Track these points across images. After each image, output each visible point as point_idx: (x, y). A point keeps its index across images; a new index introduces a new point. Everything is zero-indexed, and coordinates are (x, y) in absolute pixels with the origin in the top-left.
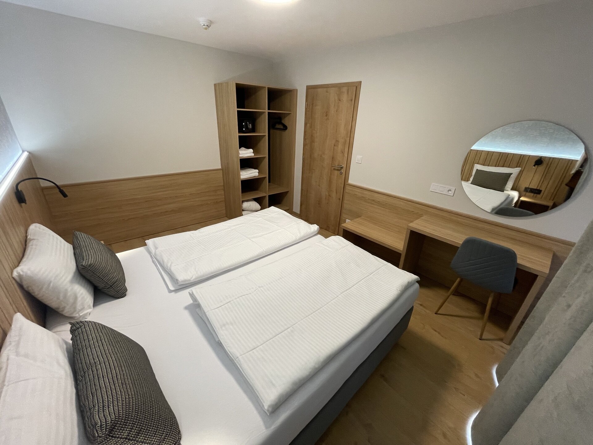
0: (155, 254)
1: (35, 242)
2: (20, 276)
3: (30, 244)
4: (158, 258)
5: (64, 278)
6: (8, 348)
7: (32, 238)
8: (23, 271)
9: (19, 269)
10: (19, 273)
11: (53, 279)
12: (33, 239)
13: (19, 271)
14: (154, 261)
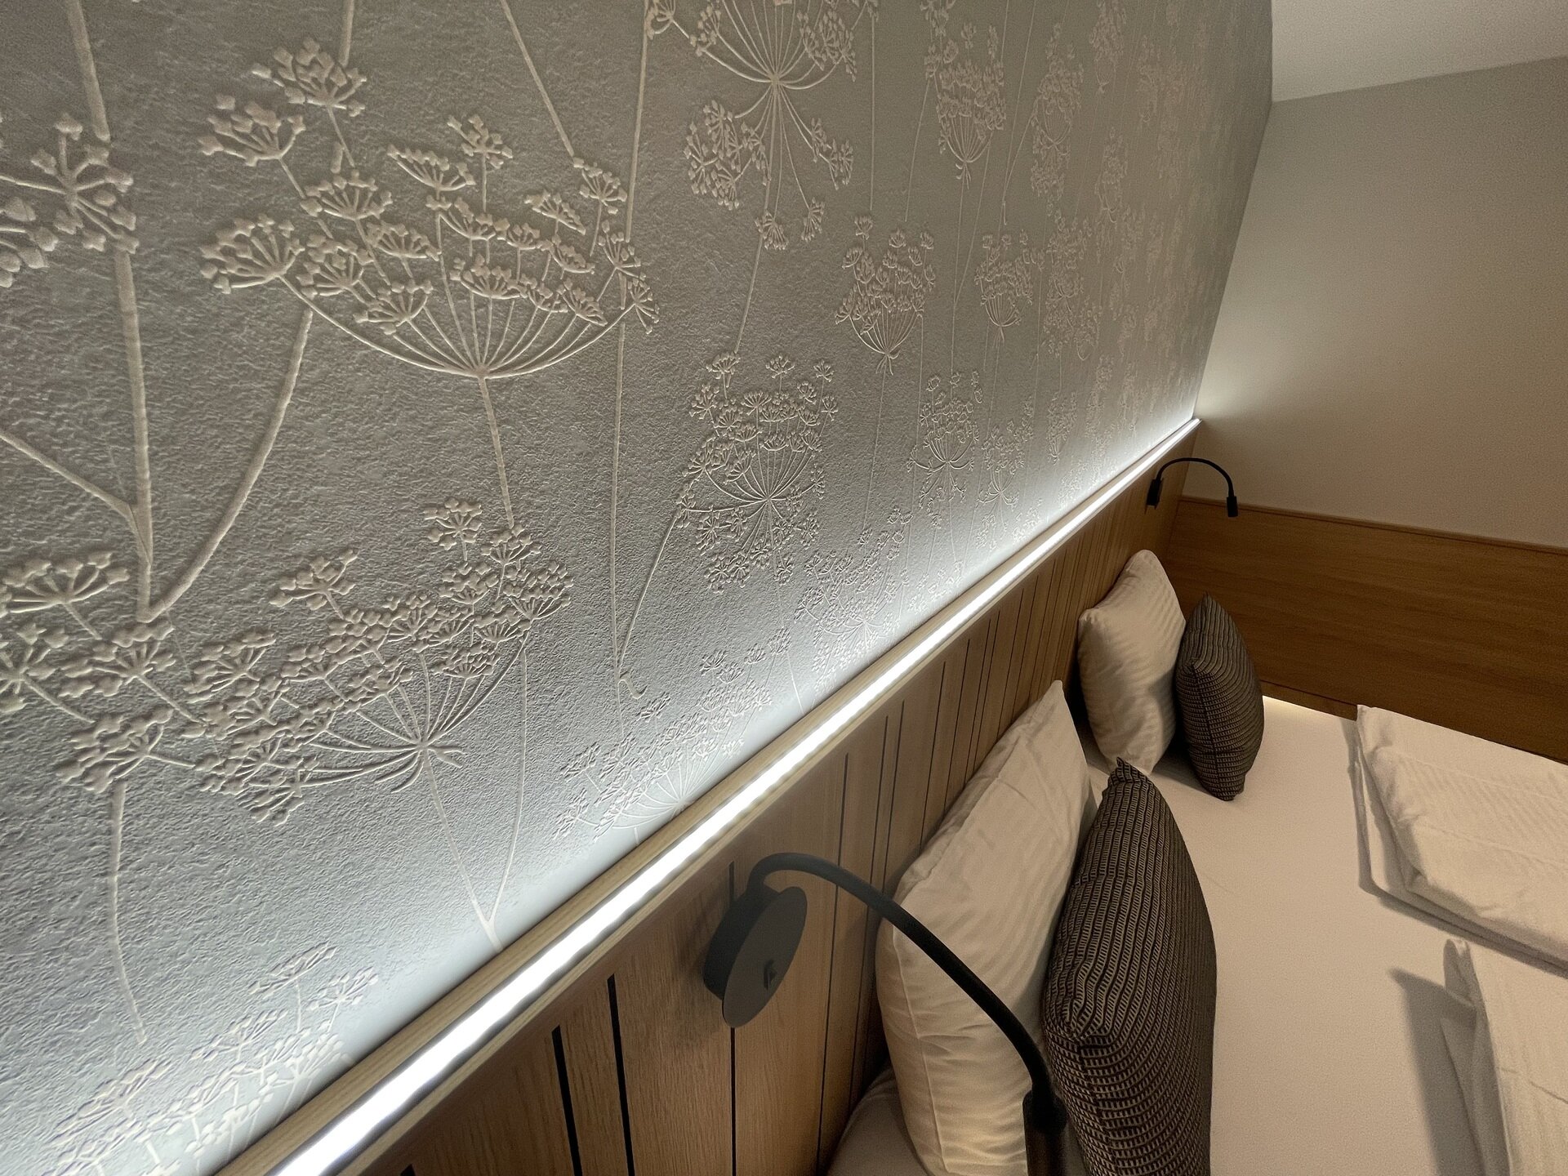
0: (1373, 754)
1: (1134, 581)
2: (1088, 625)
3: (1126, 581)
4: (1378, 770)
5: (1143, 673)
6: (1023, 726)
7: (1132, 572)
8: (1096, 620)
9: (1093, 612)
10: (1089, 619)
11: (1128, 661)
12: (1133, 576)
13: (1092, 616)
14: (1358, 772)
